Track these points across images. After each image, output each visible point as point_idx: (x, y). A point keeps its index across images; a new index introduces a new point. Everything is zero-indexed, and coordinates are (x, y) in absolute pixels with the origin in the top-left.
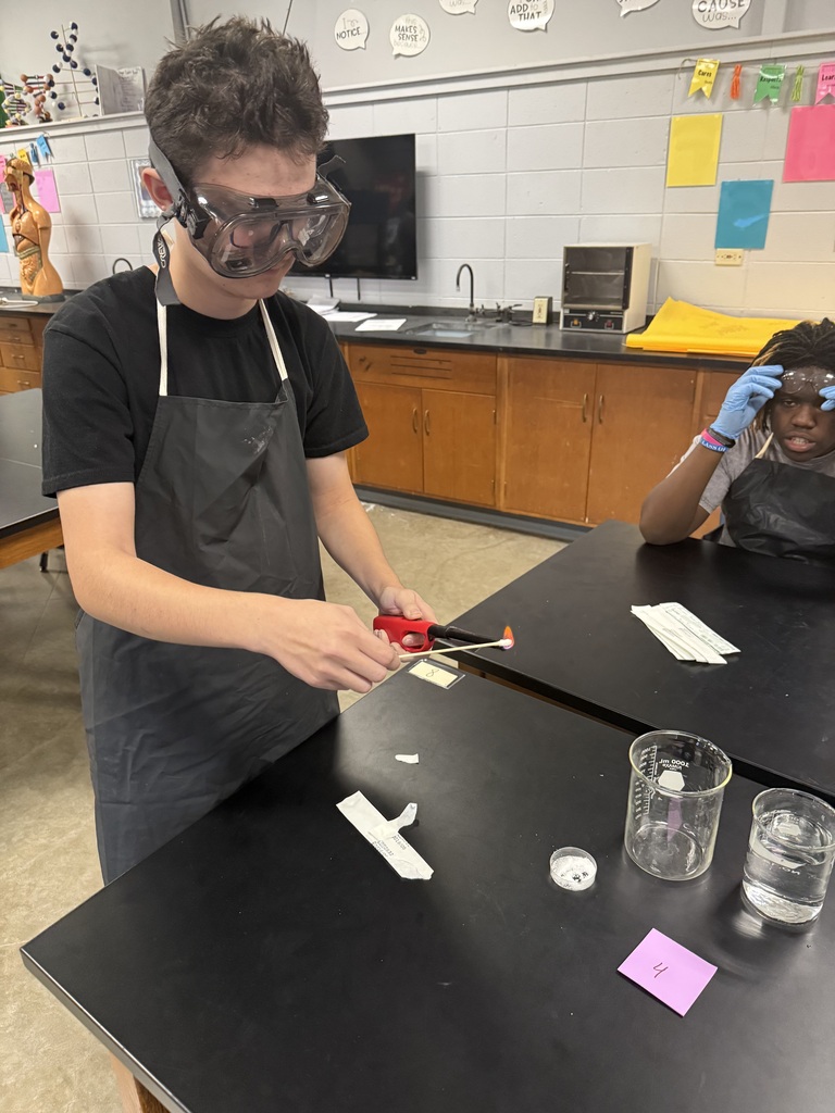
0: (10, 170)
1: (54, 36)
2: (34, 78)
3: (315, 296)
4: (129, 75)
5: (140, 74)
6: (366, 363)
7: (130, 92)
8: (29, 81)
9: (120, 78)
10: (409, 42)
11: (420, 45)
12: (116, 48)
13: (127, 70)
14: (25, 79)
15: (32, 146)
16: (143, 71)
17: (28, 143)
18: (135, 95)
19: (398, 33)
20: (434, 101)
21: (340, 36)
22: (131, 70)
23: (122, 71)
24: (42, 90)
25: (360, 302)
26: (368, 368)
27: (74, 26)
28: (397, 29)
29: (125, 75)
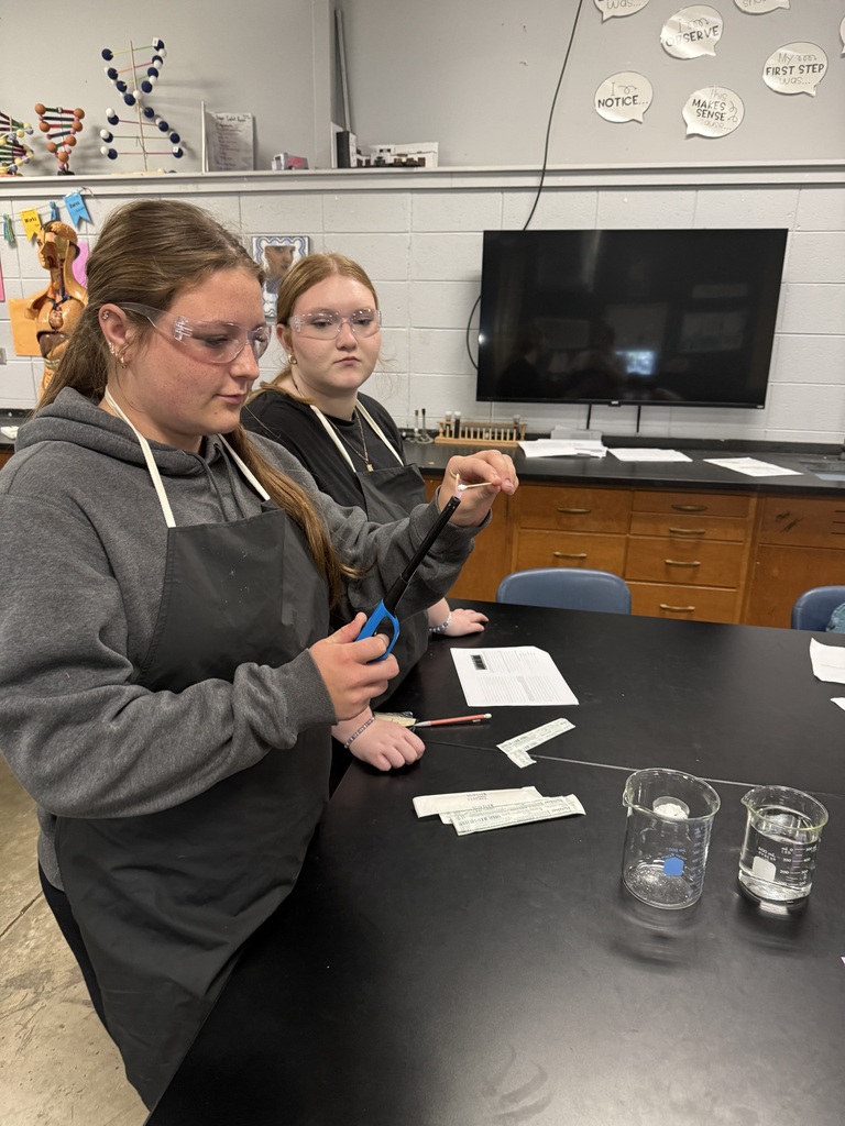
0: (50, 237)
1: (107, 55)
2: (56, 111)
3: (557, 427)
4: (232, 123)
5: (249, 123)
6: (788, 521)
7: (231, 146)
8: (47, 114)
9: (217, 124)
10: (712, 120)
11: (728, 126)
12: (206, 85)
13: (230, 115)
14: (42, 110)
15: (54, 207)
16: (254, 119)
17: (48, 202)
18: (238, 150)
19: (696, 107)
20: (795, 192)
21: (602, 103)
22: (235, 116)
23: (221, 115)
24: (71, 130)
25: (638, 435)
26: (790, 527)
27: (161, 45)
28: (697, 103)
29: (225, 122)
